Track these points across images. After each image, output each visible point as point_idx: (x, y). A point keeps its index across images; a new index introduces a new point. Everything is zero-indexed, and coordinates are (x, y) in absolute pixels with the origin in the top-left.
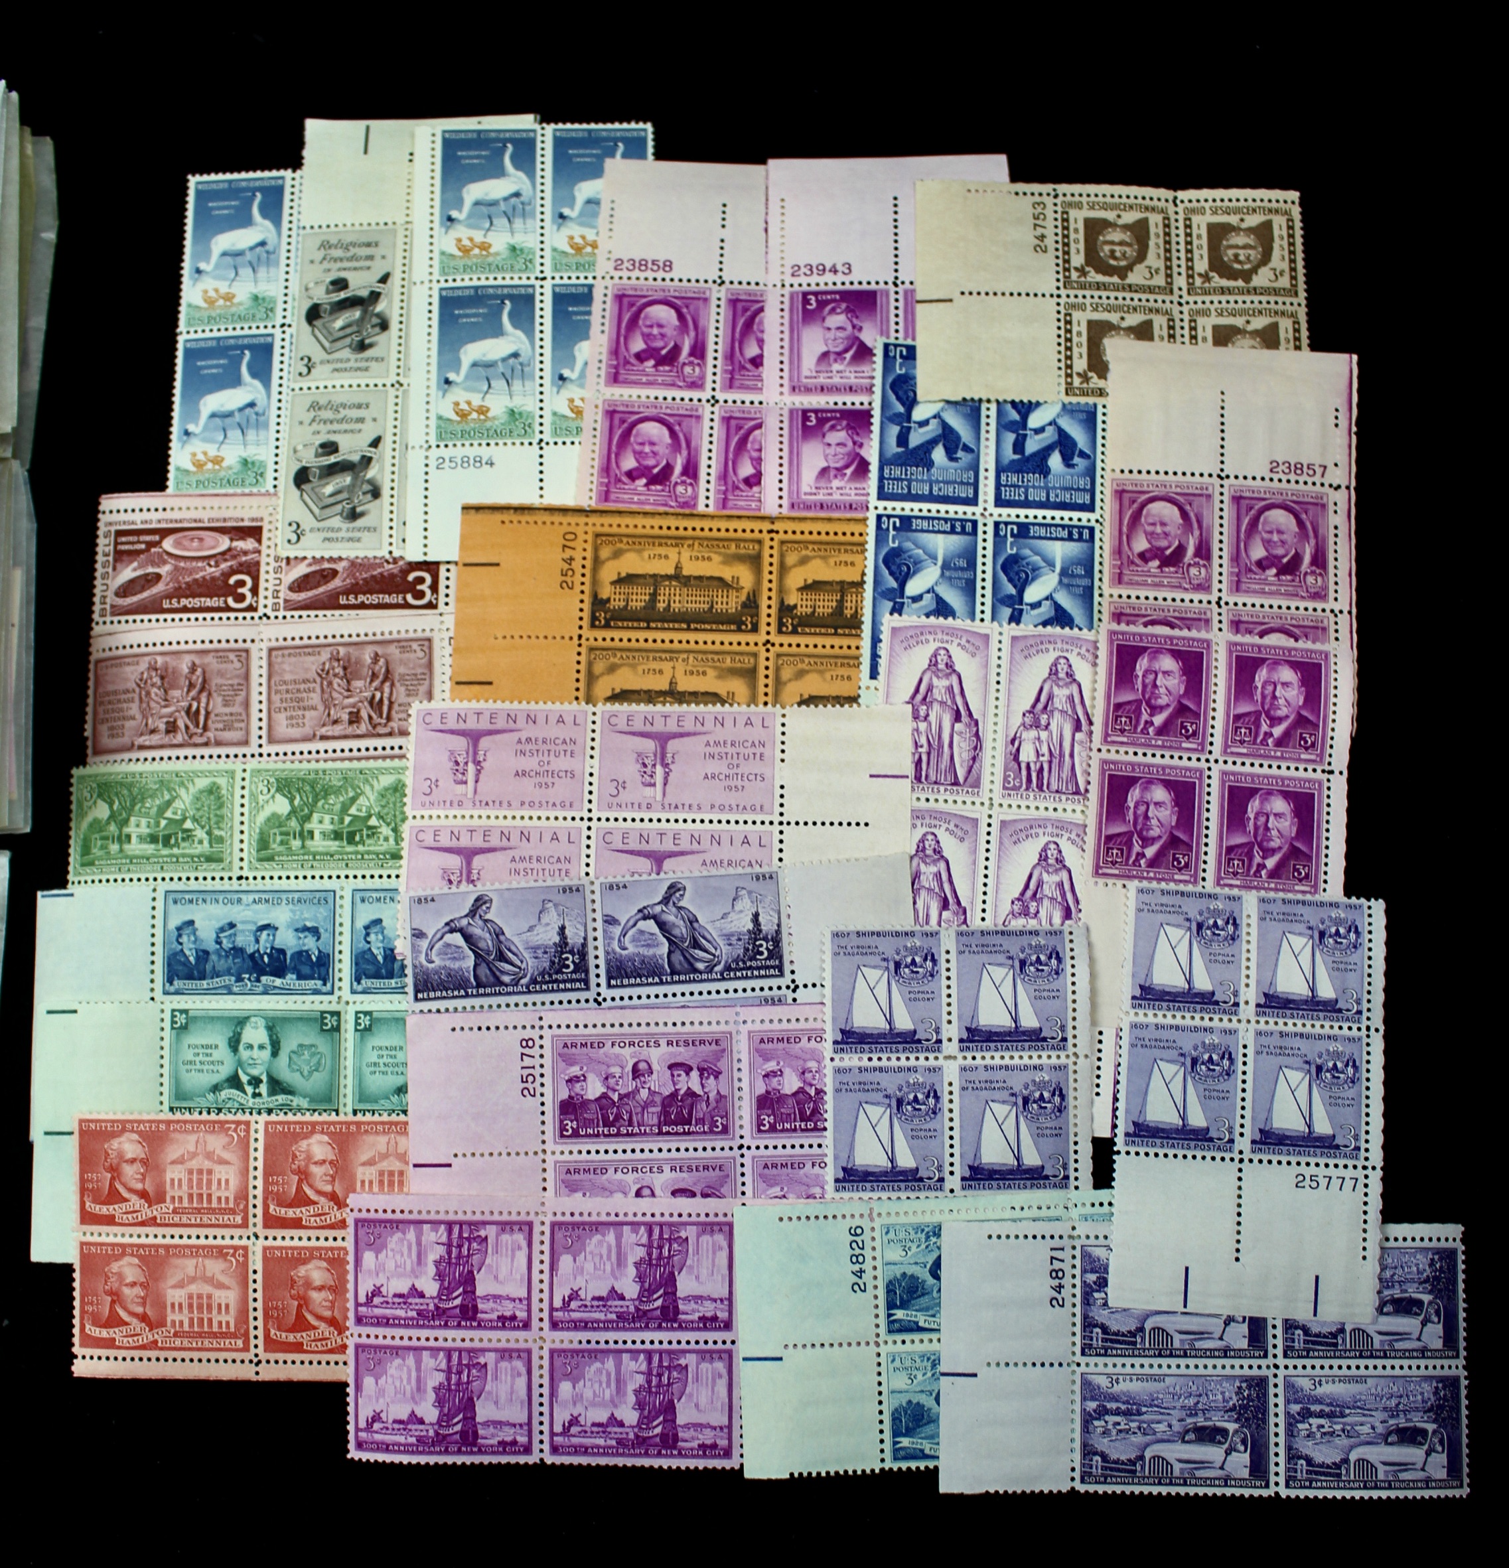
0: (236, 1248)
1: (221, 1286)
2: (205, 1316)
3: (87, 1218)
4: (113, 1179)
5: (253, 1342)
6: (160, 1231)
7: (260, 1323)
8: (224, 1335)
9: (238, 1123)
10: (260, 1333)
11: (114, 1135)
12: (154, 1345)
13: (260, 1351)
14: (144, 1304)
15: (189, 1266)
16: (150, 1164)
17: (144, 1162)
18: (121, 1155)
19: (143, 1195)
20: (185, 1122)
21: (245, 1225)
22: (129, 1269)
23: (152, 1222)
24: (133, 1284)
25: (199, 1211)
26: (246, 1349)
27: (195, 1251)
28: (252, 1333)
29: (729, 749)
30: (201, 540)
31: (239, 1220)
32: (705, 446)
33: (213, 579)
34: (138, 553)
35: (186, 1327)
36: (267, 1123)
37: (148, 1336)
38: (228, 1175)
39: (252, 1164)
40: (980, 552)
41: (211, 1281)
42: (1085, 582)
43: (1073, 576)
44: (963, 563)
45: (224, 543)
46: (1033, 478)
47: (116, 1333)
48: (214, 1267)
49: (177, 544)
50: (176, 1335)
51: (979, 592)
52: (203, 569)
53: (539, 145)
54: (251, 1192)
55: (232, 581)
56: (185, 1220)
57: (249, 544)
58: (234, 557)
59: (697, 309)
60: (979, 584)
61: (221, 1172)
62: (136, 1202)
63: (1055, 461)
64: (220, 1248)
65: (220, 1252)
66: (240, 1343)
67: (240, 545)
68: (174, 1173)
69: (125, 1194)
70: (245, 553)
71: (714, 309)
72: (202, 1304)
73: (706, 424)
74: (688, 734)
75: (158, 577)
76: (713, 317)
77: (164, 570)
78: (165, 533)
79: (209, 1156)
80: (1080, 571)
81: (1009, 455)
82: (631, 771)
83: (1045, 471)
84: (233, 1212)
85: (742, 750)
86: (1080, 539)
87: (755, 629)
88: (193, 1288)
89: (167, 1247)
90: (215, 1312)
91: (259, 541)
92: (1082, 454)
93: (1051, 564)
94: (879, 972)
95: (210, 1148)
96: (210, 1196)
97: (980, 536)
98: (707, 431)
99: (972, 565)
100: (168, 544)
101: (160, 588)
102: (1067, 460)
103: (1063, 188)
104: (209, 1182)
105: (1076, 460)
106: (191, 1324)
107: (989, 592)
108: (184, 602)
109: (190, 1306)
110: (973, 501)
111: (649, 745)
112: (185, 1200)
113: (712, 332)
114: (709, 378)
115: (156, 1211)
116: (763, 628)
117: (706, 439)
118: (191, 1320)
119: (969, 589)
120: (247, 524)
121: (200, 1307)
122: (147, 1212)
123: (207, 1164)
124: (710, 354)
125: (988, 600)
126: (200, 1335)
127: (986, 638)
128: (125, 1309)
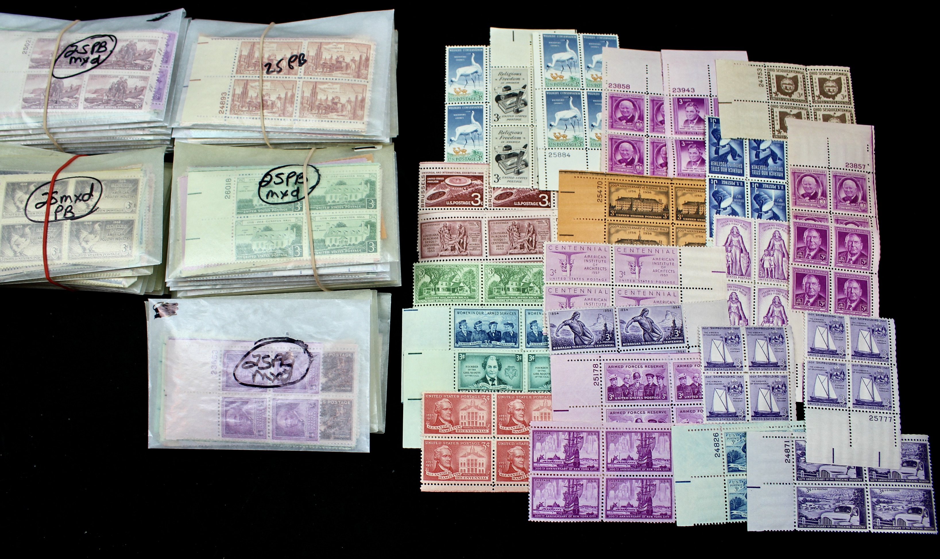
0: (486, 442)
1: (480, 456)
2: (474, 468)
3: (427, 431)
4: (438, 416)
5: (492, 477)
6: (457, 436)
7: (495, 470)
8: (481, 475)
9: (487, 395)
10: (495, 474)
11: (439, 399)
12: (454, 479)
13: (495, 481)
14: (450, 463)
15: (468, 449)
16: (453, 410)
17: (451, 410)
18: (442, 407)
19: (450, 422)
20: (467, 394)
21: (490, 433)
22: (444, 450)
23: (454, 432)
24: (446, 456)
25: (472, 428)
26: (489, 480)
27: (470, 443)
28: (492, 474)
29: (661, 261)
30: (460, 180)
31: (488, 431)
32: (646, 152)
33: (465, 194)
34: (436, 184)
35: (466, 472)
36: (498, 395)
37: (451, 476)
38: (484, 414)
39: (493, 410)
40: (746, 193)
41: (476, 454)
42: (783, 204)
43: (779, 202)
44: (740, 197)
45: (469, 181)
46: (763, 167)
47: (438, 475)
48: (478, 449)
49: (451, 181)
50: (462, 475)
51: (746, 207)
52: (461, 191)
53: (578, 41)
54: (493, 421)
55: (473, 195)
56: (467, 431)
57: (479, 182)
58: (473, 187)
59: (640, 103)
60: (746, 204)
61: (481, 413)
62: (447, 424)
63: (770, 161)
64: (480, 442)
65: (480, 443)
66: (487, 478)
67: (475, 182)
68: (462, 413)
69: (443, 422)
70: (477, 185)
71: (646, 103)
72: (472, 463)
73: (646, 144)
74: (646, 255)
75: (444, 193)
76: (646, 106)
77: (446, 191)
78: (446, 177)
79: (476, 407)
80: (781, 200)
81: (754, 159)
82: (627, 268)
83: (767, 165)
84: (485, 428)
85: (666, 262)
86: (780, 189)
87: (668, 218)
88: (470, 457)
89: (459, 442)
90: (478, 466)
91: (482, 181)
92: (779, 159)
93: (771, 198)
94: (719, 342)
95: (476, 404)
96: (476, 422)
97: (746, 187)
98: (646, 147)
99: (743, 197)
100: (447, 181)
101: (445, 197)
102: (774, 161)
103: (767, 64)
104: (476, 417)
105: (778, 161)
106: (469, 471)
107: (750, 207)
108: (455, 202)
109: (468, 464)
110: (742, 175)
111: (633, 259)
112: (467, 424)
113: (646, 111)
114: (646, 128)
115: (455, 428)
116: (671, 218)
117: (646, 150)
118: (469, 469)
119: (743, 206)
120: (477, 174)
121: (472, 464)
122: (452, 429)
123: (475, 410)
124: (645, 119)
125: (750, 210)
126: (472, 475)
127: (750, 223)
128: (442, 465)
